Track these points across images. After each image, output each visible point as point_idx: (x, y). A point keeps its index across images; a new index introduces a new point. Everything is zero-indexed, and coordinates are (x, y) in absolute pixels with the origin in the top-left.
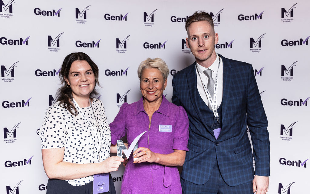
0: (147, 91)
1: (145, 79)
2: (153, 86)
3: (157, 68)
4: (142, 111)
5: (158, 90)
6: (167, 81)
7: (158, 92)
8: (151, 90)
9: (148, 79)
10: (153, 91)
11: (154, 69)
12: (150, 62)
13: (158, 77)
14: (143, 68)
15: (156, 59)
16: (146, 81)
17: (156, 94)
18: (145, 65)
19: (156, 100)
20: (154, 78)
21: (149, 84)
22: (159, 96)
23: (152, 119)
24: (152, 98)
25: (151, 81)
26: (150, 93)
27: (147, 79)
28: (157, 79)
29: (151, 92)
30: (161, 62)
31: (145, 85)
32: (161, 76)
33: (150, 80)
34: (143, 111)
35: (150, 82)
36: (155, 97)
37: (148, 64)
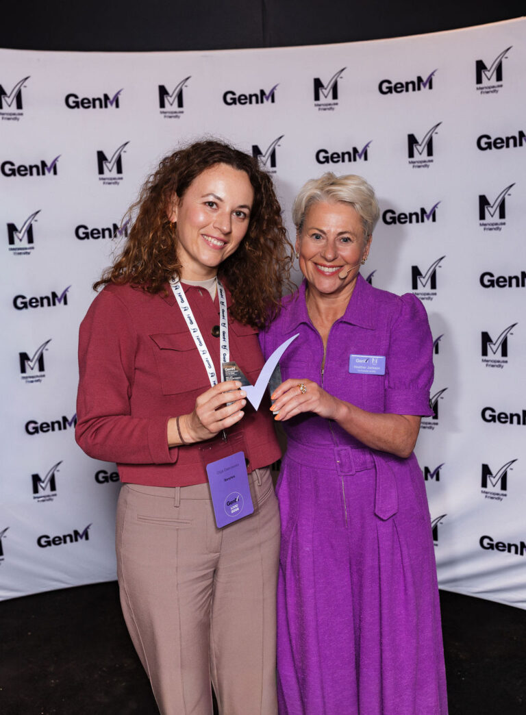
0: (317, 265)
1: (317, 232)
2: (335, 253)
3: (352, 204)
4: (301, 323)
5: (347, 263)
7: (347, 269)
8: (328, 264)
9: (324, 233)
10: (333, 267)
11: (342, 206)
12: (332, 184)
13: (351, 231)
15: (347, 178)
16: (318, 237)
17: (342, 275)
18: (318, 192)
19: (339, 290)
20: (341, 230)
21: (326, 246)
24: (326, 284)
25: (331, 238)
26: (326, 269)
27: (321, 231)
28: (346, 236)
29: (329, 267)
30: (362, 187)
31: (313, 246)
32: (359, 228)
33: (327, 234)
34: (306, 323)
35: (327, 240)
36: (338, 283)
37: (329, 192)
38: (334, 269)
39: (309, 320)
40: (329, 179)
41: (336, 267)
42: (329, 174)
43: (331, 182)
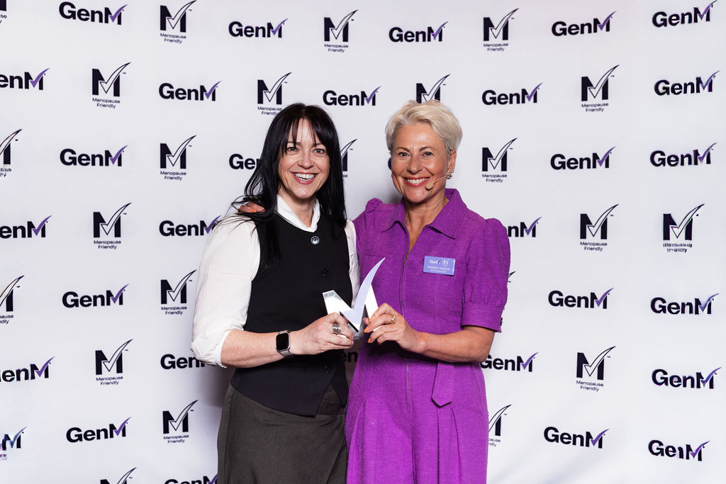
0: (406, 179)
1: (402, 151)
2: (419, 166)
4: (397, 222)
5: (433, 175)
6: (455, 158)
7: (432, 180)
8: (416, 176)
9: (408, 151)
10: (419, 178)
11: (422, 125)
13: (431, 146)
14: (399, 126)
16: (404, 154)
18: (401, 117)
20: (424, 146)
21: (411, 160)
22: (434, 190)
24: (419, 194)
26: (413, 182)
27: (405, 149)
28: (428, 150)
29: (416, 179)
31: (401, 163)
32: (439, 143)
33: (411, 151)
35: (412, 155)
38: (421, 181)
41: (422, 178)
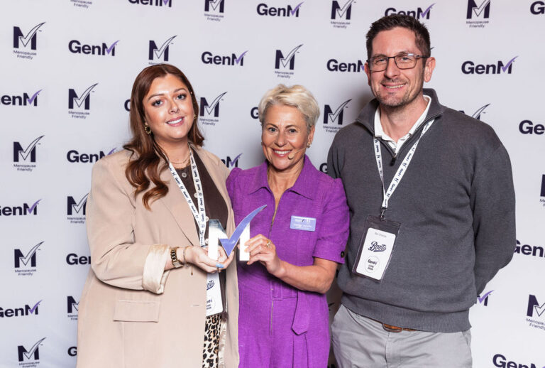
0: (274, 150)
1: (272, 126)
2: (285, 140)
3: (296, 106)
4: (263, 188)
5: (294, 148)
6: (314, 132)
7: (294, 152)
8: (282, 148)
9: (276, 127)
10: (284, 151)
11: (288, 108)
12: (283, 92)
13: (296, 124)
14: (269, 105)
15: (294, 87)
16: (273, 130)
17: (291, 156)
18: (271, 98)
19: (290, 167)
20: (289, 124)
21: (279, 135)
22: (296, 160)
23: (280, 202)
24: (282, 163)
25: (282, 130)
27: (274, 126)
28: (293, 128)
30: (304, 94)
31: (270, 137)
32: (302, 122)
33: (279, 128)
34: (265, 188)
35: (279, 131)
36: (289, 162)
37: (278, 98)
38: (286, 152)
39: (268, 186)
40: (280, 88)
41: (287, 150)
42: (281, 85)
43: (281, 90)
